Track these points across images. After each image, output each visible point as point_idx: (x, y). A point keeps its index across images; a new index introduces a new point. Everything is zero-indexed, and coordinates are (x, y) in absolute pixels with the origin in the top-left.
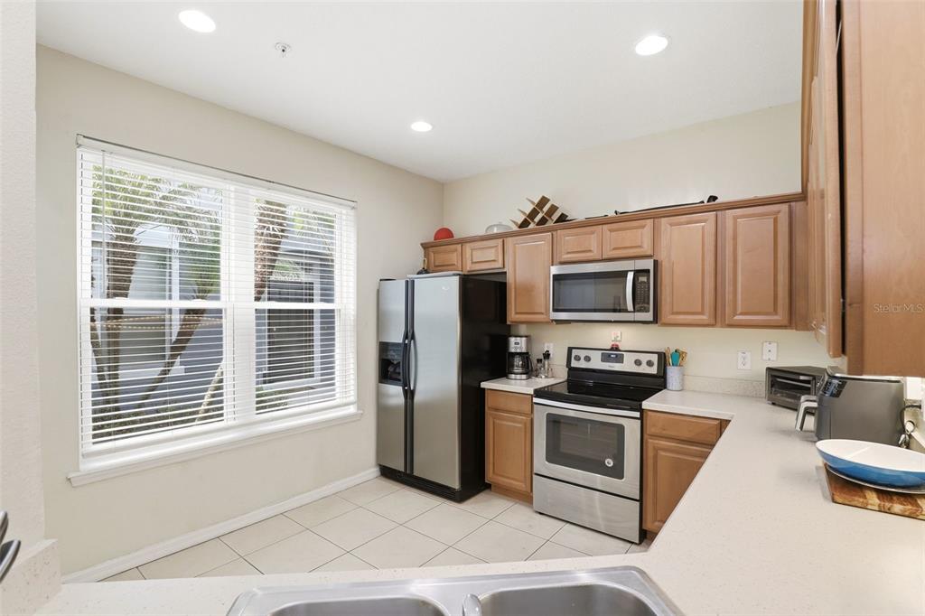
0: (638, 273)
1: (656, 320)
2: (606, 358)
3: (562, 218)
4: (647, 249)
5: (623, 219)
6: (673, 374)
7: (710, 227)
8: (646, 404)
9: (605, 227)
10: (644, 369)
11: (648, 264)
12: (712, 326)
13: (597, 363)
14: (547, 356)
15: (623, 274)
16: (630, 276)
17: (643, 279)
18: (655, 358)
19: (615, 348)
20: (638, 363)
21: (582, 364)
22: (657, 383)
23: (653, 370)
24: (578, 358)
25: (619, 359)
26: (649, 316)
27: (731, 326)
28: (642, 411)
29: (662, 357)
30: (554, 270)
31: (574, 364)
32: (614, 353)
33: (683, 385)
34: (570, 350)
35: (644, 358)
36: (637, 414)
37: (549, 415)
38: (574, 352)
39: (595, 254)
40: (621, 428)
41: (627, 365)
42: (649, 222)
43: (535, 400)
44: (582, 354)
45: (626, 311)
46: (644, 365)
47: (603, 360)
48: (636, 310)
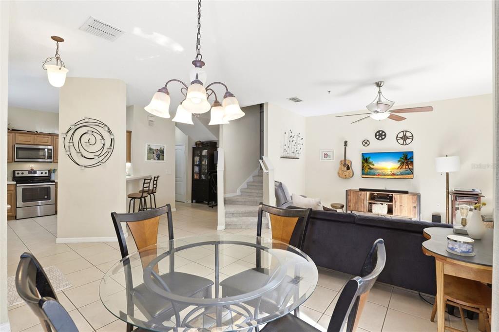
0: (48, 149)
1: (51, 162)
4: (49, 144)
5: (41, 134)
6: (53, 175)
9: (35, 136)
10: (44, 175)
11: (51, 147)
13: (26, 174)
15: (44, 149)
16: (46, 150)
17: (50, 151)
18: (47, 172)
20: (42, 173)
21: (20, 175)
22: (48, 178)
23: (47, 175)
25: (35, 173)
26: (51, 160)
29: (50, 171)
30: (16, 146)
31: (17, 175)
32: (32, 171)
33: (55, 178)
34: (14, 172)
35: (44, 172)
36: (54, 183)
37: (23, 189)
38: (16, 172)
39: (32, 143)
41: (38, 174)
42: (50, 137)
43: (17, 185)
44: (20, 172)
45: (45, 159)
46: (44, 173)
47: (29, 173)
48: (48, 159)
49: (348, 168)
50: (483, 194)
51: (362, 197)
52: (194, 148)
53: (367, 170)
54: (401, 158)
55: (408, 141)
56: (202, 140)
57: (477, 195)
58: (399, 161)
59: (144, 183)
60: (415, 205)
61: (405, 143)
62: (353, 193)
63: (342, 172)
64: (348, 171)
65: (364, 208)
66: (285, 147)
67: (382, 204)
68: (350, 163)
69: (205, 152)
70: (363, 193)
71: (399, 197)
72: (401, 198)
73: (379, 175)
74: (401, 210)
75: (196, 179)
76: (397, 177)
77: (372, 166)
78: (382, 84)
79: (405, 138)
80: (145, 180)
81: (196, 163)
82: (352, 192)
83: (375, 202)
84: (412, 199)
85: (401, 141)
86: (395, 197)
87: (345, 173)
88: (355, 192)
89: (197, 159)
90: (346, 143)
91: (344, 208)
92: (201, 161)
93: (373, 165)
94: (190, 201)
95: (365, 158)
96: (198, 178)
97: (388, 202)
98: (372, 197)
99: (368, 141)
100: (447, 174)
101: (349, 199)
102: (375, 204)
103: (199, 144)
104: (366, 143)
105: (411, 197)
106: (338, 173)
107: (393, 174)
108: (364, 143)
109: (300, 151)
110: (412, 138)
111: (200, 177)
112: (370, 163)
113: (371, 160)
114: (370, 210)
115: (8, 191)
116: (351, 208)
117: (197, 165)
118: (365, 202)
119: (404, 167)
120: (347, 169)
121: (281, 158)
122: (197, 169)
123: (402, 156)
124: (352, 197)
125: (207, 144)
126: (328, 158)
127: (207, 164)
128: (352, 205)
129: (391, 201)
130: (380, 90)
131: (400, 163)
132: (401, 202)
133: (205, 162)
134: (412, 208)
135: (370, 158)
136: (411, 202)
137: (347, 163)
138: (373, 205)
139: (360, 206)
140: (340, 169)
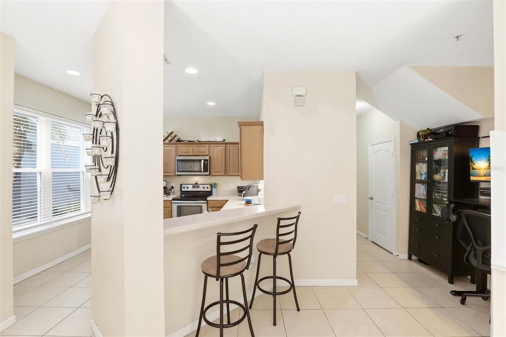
0: (205, 160)
1: (209, 175)
2: (194, 187)
3: (179, 141)
4: (207, 153)
5: (200, 143)
6: (214, 190)
7: (224, 148)
8: (208, 199)
9: (194, 145)
10: (206, 190)
11: (207, 158)
12: (224, 176)
13: (190, 189)
14: (172, 187)
15: (201, 160)
16: (203, 161)
17: (206, 162)
18: (209, 186)
19: (196, 184)
20: (204, 188)
21: (186, 190)
22: (210, 193)
23: (209, 190)
24: (184, 188)
25: (198, 187)
26: (208, 173)
27: (229, 176)
28: (207, 201)
29: (211, 185)
30: (177, 158)
31: (183, 190)
33: (217, 193)
34: (181, 185)
35: (206, 186)
36: (206, 202)
37: (177, 206)
38: (183, 186)
39: (191, 154)
40: (201, 206)
41: (201, 189)
42: (208, 145)
43: (173, 202)
44: (186, 186)
45: (201, 172)
46: (206, 188)
47: (193, 188)
48: (204, 171)
52: (413, 146)
56: (433, 126)
59: (279, 227)
69: (441, 153)
75: (420, 214)
80: (279, 219)
81: (418, 177)
89: (422, 169)
92: (430, 172)
94: (406, 256)
96: (424, 210)
103: (426, 137)
111: (430, 208)
115: (164, 207)
117: (421, 182)
122: (421, 191)
125: (447, 133)
127: (446, 180)
133: (443, 176)
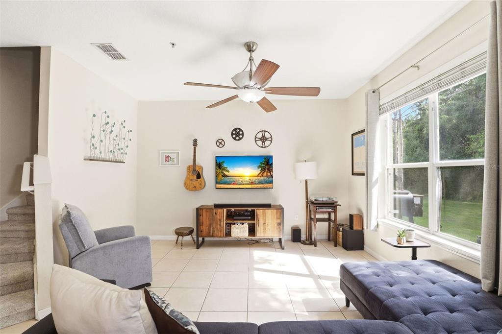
49: (199, 176)
50: (338, 203)
51: (218, 217)
53: (220, 177)
54: (261, 163)
55: (267, 143)
57: (333, 204)
58: (259, 167)
60: (279, 221)
61: (264, 146)
62: (207, 211)
63: (191, 182)
64: (199, 180)
65: (221, 232)
66: (94, 141)
67: (243, 224)
68: (201, 170)
70: (219, 210)
71: (262, 213)
72: (264, 214)
73: (234, 184)
74: (265, 229)
76: (255, 186)
77: (226, 173)
78: (254, 48)
79: (264, 139)
82: (204, 210)
83: (235, 222)
84: (277, 213)
85: (260, 143)
86: (258, 213)
87: (194, 182)
88: (208, 209)
90: (195, 141)
91: (194, 235)
93: (228, 171)
95: (218, 162)
97: (249, 220)
98: (230, 216)
99: (223, 140)
100: (306, 182)
101: (201, 221)
102: (234, 224)
104: (220, 143)
105: (275, 211)
106: (185, 184)
107: (252, 183)
108: (218, 144)
109: (127, 150)
110: (270, 139)
112: (224, 169)
113: (225, 165)
114: (228, 234)
116: (204, 233)
118: (222, 224)
119: (265, 174)
120: (197, 178)
121: (84, 159)
123: (263, 161)
124: (205, 218)
126: (170, 162)
128: (204, 228)
129: (253, 218)
130: (251, 57)
131: (260, 169)
132: (264, 220)
134: (276, 224)
135: (223, 162)
136: (276, 217)
137: (197, 169)
138: (233, 226)
139: (215, 229)
140: (188, 177)
